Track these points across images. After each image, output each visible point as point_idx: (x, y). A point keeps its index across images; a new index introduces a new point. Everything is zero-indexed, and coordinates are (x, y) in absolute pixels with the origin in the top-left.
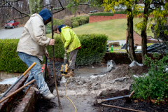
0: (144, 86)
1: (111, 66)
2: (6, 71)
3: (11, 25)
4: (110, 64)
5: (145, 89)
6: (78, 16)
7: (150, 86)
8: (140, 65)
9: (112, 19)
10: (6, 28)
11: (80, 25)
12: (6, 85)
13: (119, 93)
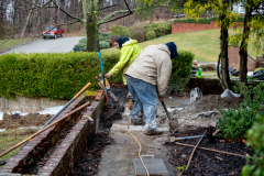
0: (233, 121)
1: (196, 95)
2: (49, 96)
3: (52, 34)
4: (195, 94)
5: (234, 125)
6: (156, 22)
7: (242, 120)
8: (236, 95)
9: (207, 28)
10: (45, 38)
11: (157, 36)
12: (49, 116)
13: (200, 130)
